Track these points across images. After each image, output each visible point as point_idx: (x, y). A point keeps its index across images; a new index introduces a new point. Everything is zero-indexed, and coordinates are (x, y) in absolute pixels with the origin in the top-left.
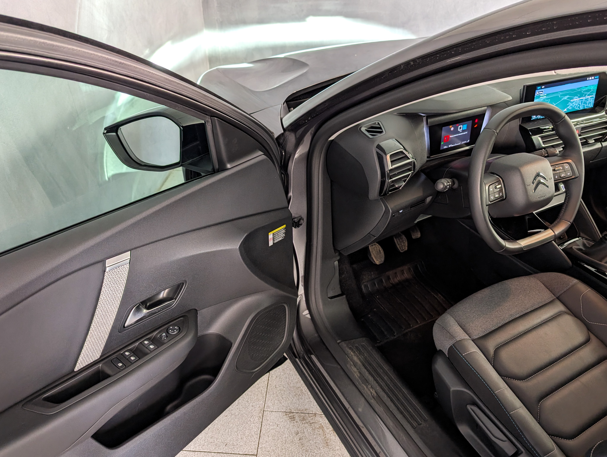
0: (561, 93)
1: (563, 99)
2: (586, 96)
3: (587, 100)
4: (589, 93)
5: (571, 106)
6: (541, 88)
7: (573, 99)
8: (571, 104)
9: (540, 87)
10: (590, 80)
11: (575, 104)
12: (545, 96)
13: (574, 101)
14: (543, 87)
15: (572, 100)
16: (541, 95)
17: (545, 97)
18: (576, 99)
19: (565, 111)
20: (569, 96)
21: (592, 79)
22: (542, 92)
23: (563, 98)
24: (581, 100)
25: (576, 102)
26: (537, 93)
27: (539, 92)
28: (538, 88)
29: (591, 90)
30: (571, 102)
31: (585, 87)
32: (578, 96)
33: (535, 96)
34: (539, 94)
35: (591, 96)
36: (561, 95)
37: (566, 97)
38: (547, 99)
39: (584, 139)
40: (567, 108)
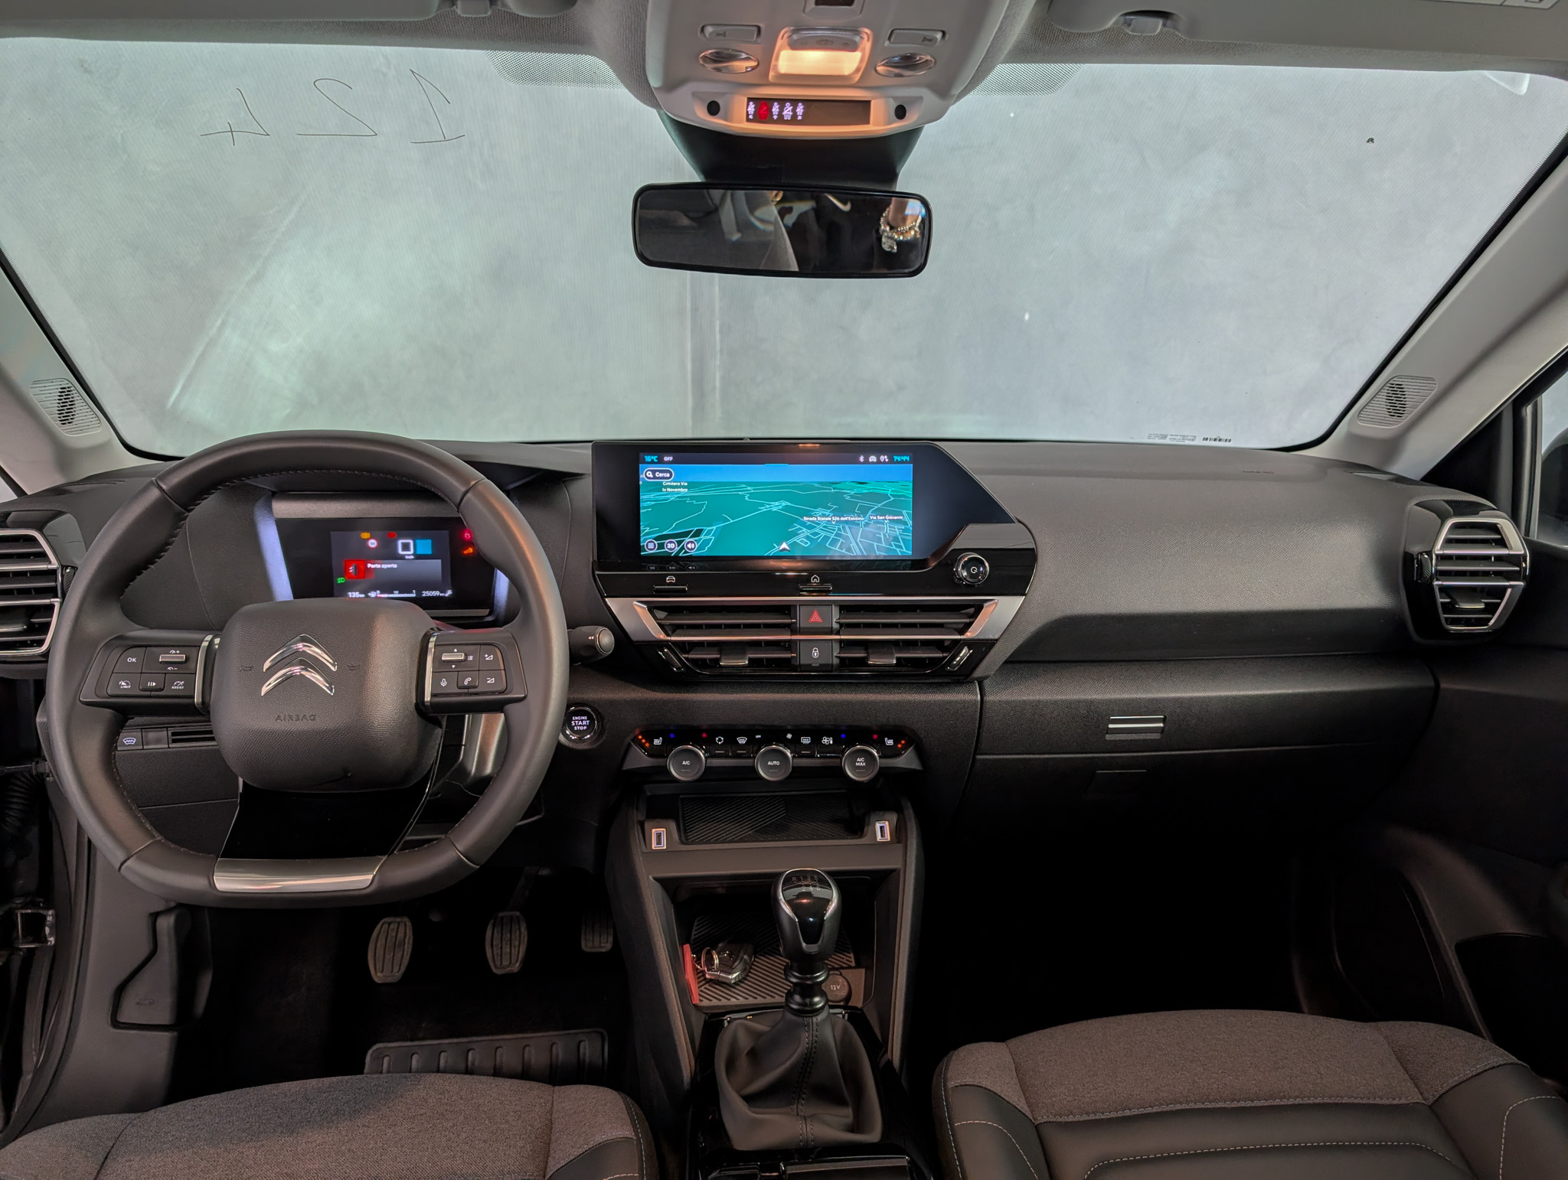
0: (749, 488)
1: (764, 509)
2: (870, 513)
3: (876, 525)
4: (880, 505)
5: (808, 538)
6: (660, 461)
7: (812, 516)
8: (804, 530)
9: (655, 458)
10: (873, 463)
11: (823, 534)
12: (684, 487)
13: (819, 524)
14: (666, 459)
15: (805, 519)
16: (665, 482)
17: (682, 490)
18: (824, 515)
19: (784, 549)
20: (789, 504)
21: (879, 462)
22: (668, 475)
23: (763, 505)
24: (847, 522)
25: (824, 527)
26: (646, 474)
27: (654, 472)
28: (648, 458)
29: (886, 497)
30: (803, 524)
31: (854, 484)
32: (830, 508)
33: (641, 483)
34: (655, 478)
35: (891, 518)
36: (752, 496)
37: (777, 503)
38: (692, 498)
39: (863, 651)
40: (791, 541)
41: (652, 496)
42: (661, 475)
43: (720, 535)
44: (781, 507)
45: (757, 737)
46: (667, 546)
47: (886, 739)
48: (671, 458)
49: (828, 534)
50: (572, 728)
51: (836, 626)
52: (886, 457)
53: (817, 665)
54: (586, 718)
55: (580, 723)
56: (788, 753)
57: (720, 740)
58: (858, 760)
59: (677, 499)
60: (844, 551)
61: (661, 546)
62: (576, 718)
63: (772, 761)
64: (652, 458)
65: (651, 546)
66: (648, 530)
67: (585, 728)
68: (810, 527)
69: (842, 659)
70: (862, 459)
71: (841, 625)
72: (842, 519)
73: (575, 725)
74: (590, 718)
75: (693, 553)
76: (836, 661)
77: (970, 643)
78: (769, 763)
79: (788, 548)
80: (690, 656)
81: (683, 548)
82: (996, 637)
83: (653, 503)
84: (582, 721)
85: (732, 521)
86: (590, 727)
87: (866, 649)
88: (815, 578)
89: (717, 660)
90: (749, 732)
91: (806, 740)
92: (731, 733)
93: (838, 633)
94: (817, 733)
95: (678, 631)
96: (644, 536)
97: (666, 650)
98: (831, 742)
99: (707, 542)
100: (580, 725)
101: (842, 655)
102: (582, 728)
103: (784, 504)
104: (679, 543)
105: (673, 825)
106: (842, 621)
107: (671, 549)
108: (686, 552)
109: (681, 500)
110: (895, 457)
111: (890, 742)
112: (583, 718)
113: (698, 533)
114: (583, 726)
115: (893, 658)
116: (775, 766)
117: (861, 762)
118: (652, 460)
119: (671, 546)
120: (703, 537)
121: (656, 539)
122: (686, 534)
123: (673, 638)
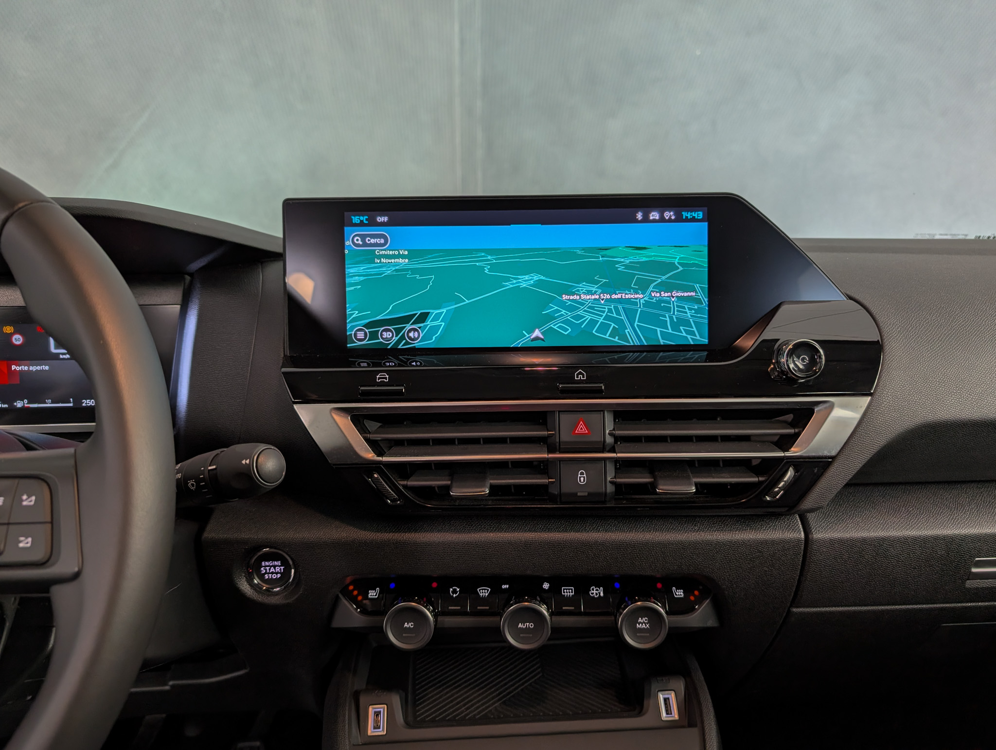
0: (489, 257)
1: (509, 285)
2: (651, 289)
3: (659, 305)
4: (664, 278)
5: (568, 322)
6: (372, 223)
7: (573, 294)
8: (564, 311)
9: (364, 218)
10: (654, 221)
11: (588, 317)
12: (403, 257)
13: (583, 304)
14: (380, 219)
15: (565, 297)
16: (378, 251)
17: (401, 260)
18: (590, 293)
19: (537, 338)
20: (542, 278)
21: (662, 220)
22: (382, 241)
23: (508, 279)
24: (620, 301)
25: (590, 307)
26: (353, 238)
27: (363, 237)
28: (356, 219)
29: (672, 267)
30: (562, 304)
31: (630, 250)
32: (596, 282)
33: (346, 252)
34: (365, 244)
35: (680, 294)
36: (493, 267)
37: (527, 277)
38: (415, 271)
39: (648, 475)
40: (546, 327)
41: (362, 268)
42: (372, 241)
43: (452, 320)
44: (532, 282)
45: (504, 587)
46: (382, 335)
47: (674, 588)
48: (386, 219)
49: (595, 318)
50: (261, 577)
51: (609, 440)
52: (672, 213)
53: (586, 494)
54: (279, 563)
55: (272, 570)
56: (543, 609)
57: (455, 592)
58: (640, 620)
59: (395, 273)
60: (616, 339)
61: (374, 335)
62: (267, 563)
63: (523, 622)
64: (362, 218)
65: (361, 335)
66: (356, 314)
67: (279, 575)
68: (571, 308)
69: (617, 486)
70: (639, 216)
71: (617, 439)
72: (614, 296)
73: (266, 573)
74: (284, 563)
75: (417, 344)
76: (610, 489)
77: (798, 463)
78: (520, 625)
79: (542, 337)
80: (410, 483)
81: (403, 337)
82: (833, 453)
83: (362, 278)
84: (275, 567)
85: (467, 302)
86: (285, 574)
87: (652, 473)
88: (580, 373)
89: (448, 488)
90: (493, 582)
91: (568, 592)
92: (469, 583)
93: (612, 450)
94: (582, 584)
95: (394, 449)
96: (350, 322)
97: (376, 476)
98: (602, 594)
99: (435, 329)
100: (272, 573)
101: (618, 480)
102: (274, 576)
103: (536, 278)
104: (398, 331)
105: (396, 699)
106: (618, 433)
107: (387, 339)
108: (407, 343)
109: (400, 275)
110: (683, 213)
111: (679, 593)
112: (276, 563)
113: (423, 317)
114: (277, 573)
115: (690, 484)
116: (527, 630)
117: (643, 623)
118: (362, 221)
119: (387, 335)
120: (429, 323)
121: (367, 326)
122: (406, 319)
123: (385, 459)
